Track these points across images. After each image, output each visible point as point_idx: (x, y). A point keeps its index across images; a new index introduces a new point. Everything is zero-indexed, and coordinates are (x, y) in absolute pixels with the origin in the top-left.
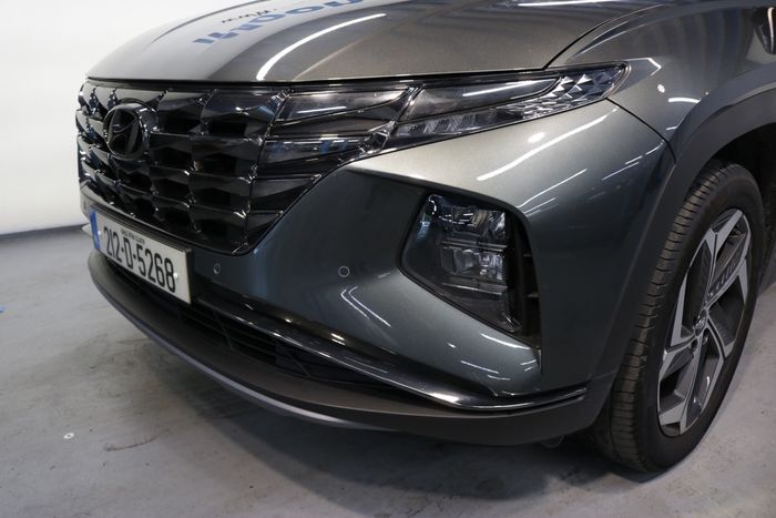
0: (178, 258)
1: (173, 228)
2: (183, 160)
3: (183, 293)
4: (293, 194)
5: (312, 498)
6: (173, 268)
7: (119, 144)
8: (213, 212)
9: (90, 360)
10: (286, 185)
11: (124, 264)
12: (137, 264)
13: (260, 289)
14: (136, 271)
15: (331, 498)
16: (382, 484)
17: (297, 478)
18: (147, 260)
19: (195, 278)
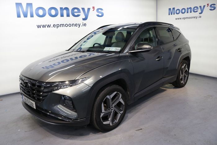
0: (34, 103)
1: (33, 98)
2: (34, 90)
3: (35, 108)
4: (47, 95)
5: (55, 137)
6: (33, 104)
7: (26, 86)
8: (38, 97)
9: (22, 119)
10: (46, 94)
11: (27, 103)
12: (29, 103)
13: (45, 108)
14: (29, 104)
15: (57, 137)
16: (65, 135)
17: (53, 134)
18: (30, 103)
19: (36, 106)
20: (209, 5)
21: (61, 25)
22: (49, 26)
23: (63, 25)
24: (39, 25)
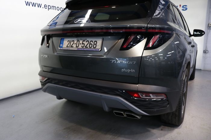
20: (182, 6)
21: (53, 7)
22: (39, 6)
23: (55, 7)
24: (28, 2)
